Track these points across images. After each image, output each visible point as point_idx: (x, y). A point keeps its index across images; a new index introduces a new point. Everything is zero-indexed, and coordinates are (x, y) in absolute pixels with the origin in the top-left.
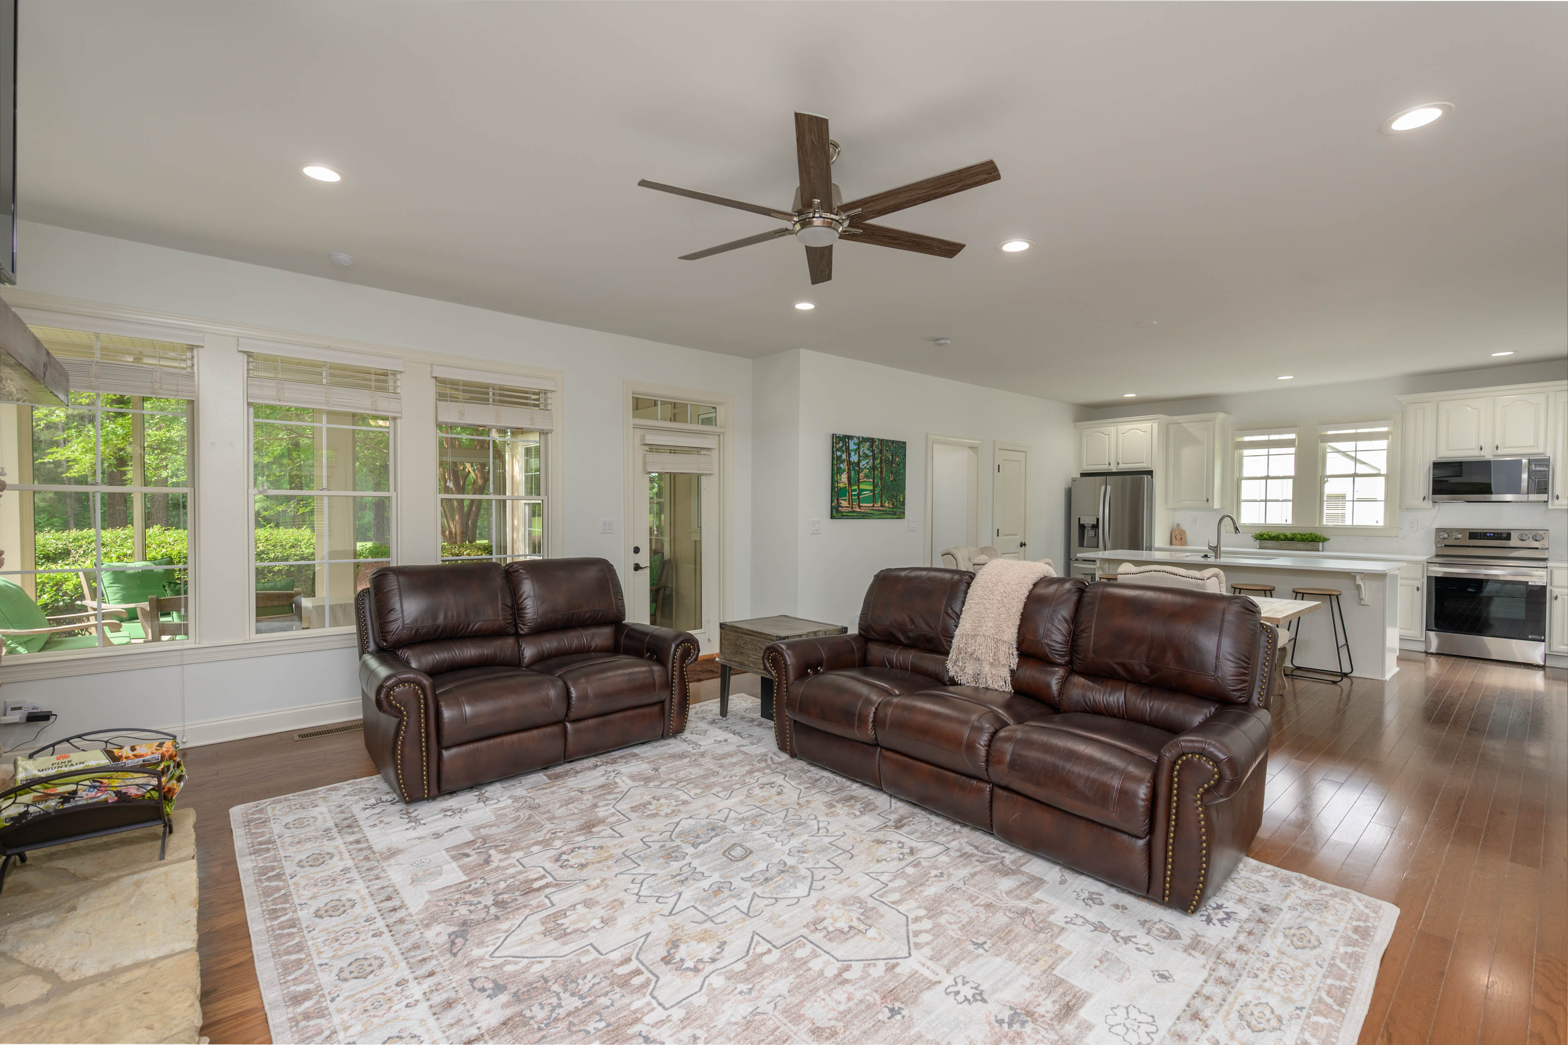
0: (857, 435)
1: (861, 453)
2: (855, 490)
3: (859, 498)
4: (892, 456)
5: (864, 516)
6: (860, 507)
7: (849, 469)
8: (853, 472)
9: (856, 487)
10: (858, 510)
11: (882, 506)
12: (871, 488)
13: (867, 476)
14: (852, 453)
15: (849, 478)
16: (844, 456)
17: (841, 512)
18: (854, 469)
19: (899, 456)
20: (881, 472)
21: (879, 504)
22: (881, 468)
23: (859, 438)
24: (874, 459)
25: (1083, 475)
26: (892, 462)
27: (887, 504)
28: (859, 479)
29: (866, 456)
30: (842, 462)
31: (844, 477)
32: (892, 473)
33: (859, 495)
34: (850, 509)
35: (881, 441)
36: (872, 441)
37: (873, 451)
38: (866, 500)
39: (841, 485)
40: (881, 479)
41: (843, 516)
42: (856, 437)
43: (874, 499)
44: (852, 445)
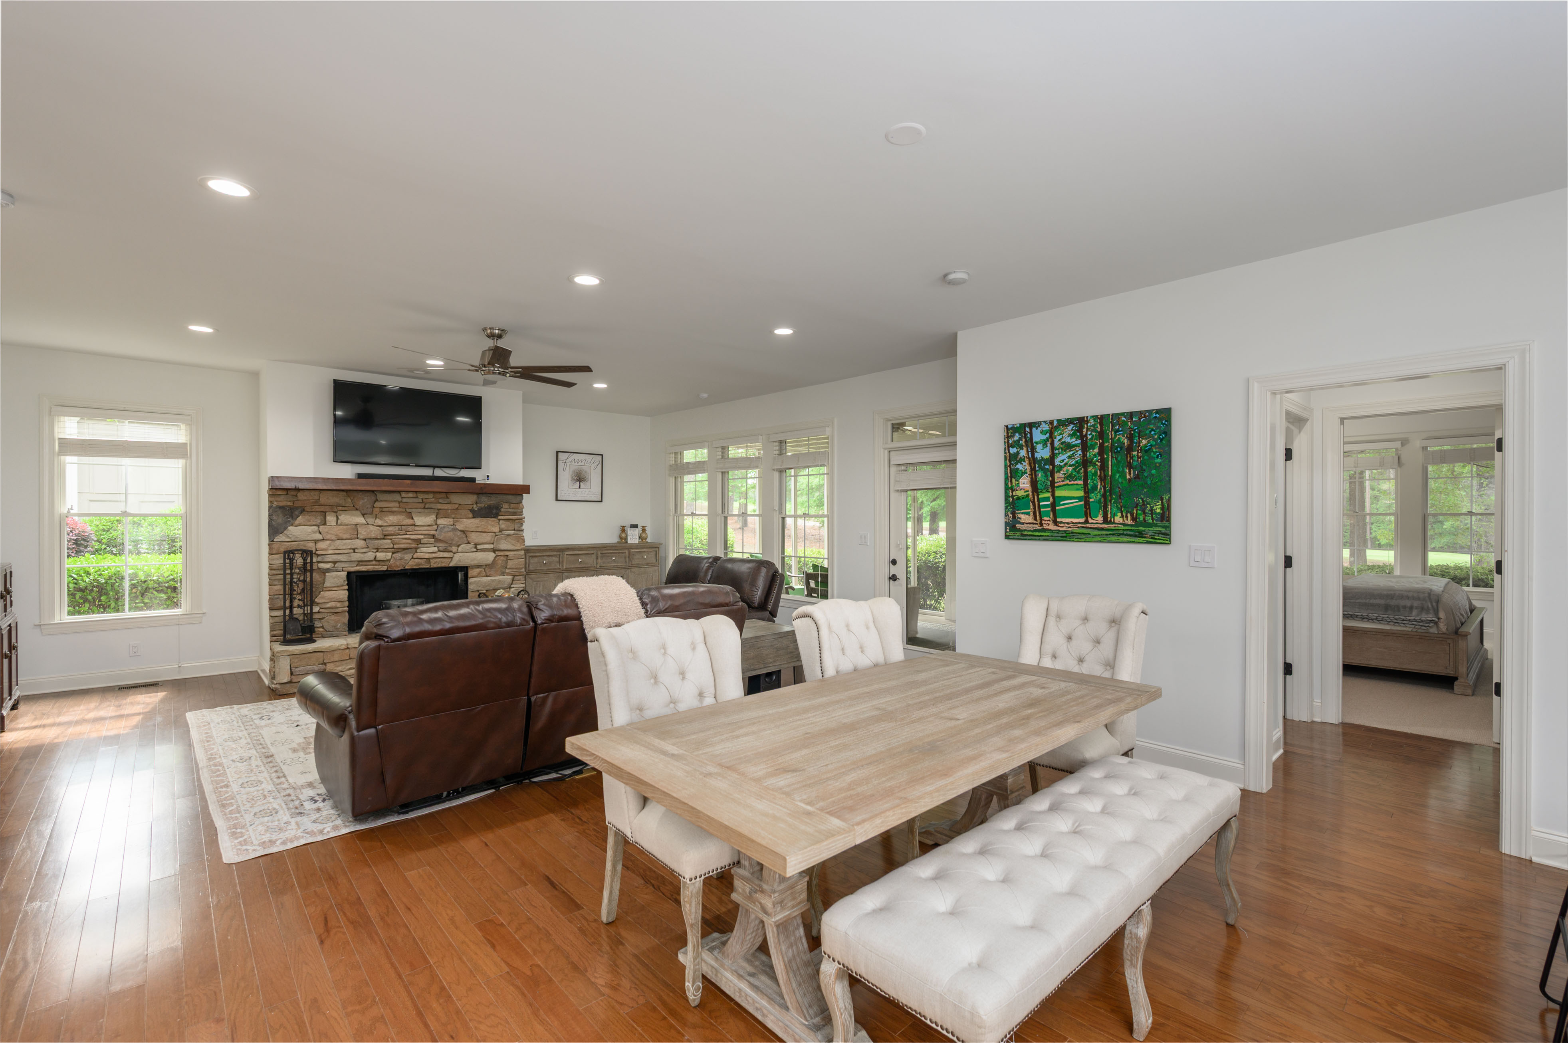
0: (1048, 419)
1: (1057, 444)
2: (1047, 499)
3: (1054, 510)
4: (1131, 438)
5: (1066, 537)
6: (1056, 523)
7: (1033, 470)
8: (1040, 474)
9: (1048, 495)
10: (1052, 527)
11: (1106, 521)
12: (1081, 493)
13: (1070, 477)
14: (1039, 447)
15: (1034, 483)
16: (1023, 453)
17: (1019, 530)
18: (1042, 469)
19: (1146, 437)
20: (1103, 468)
21: (1100, 519)
22: (1103, 461)
23: (1051, 422)
24: (1085, 448)
26: (1130, 449)
27: (1118, 519)
28: (1053, 483)
29: (1068, 447)
30: (1021, 461)
31: (1025, 483)
32: (1130, 466)
33: (1053, 506)
34: (1037, 527)
35: (1102, 419)
36: (1081, 422)
37: (1083, 437)
38: (1070, 512)
39: (1020, 493)
40: (1103, 479)
41: (1024, 536)
42: (1045, 422)
43: (1087, 511)
44: (1038, 436)
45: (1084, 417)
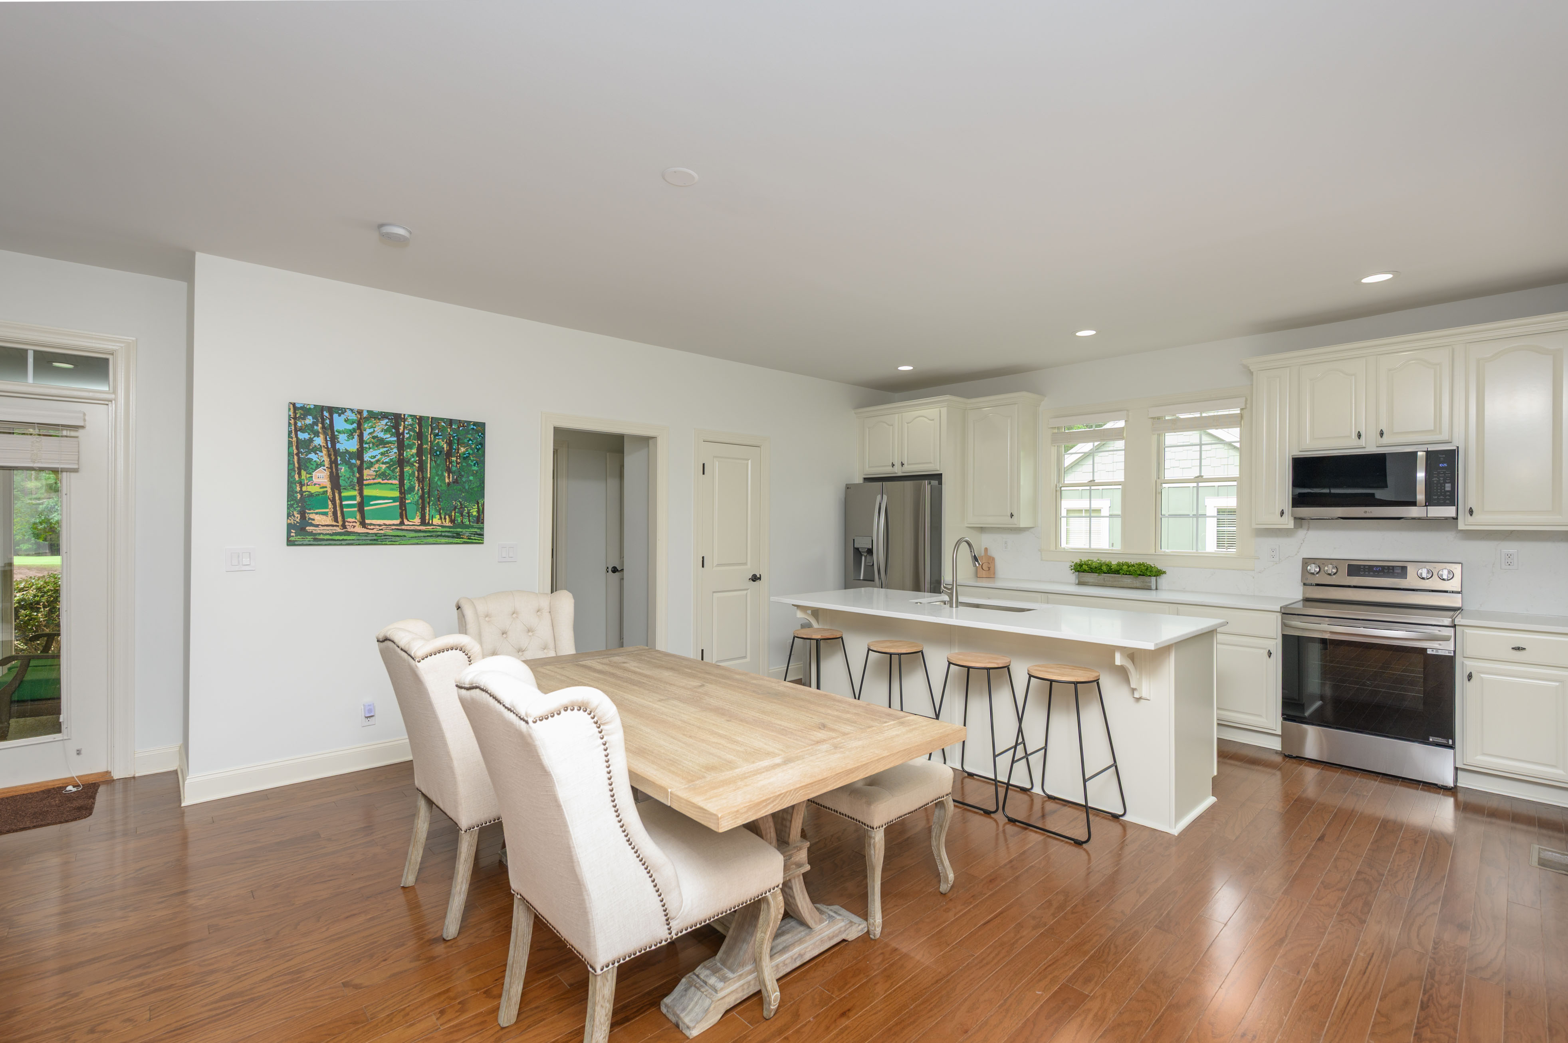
0: (356, 407)
1: (366, 437)
2: (353, 498)
3: (361, 510)
4: (450, 444)
5: (377, 540)
6: (363, 524)
7: (333, 463)
8: (343, 470)
9: (355, 493)
10: (359, 529)
11: (423, 522)
12: (396, 494)
13: (383, 475)
14: (342, 438)
15: (335, 479)
16: (319, 441)
17: (311, 534)
18: (347, 463)
19: (466, 445)
20: (422, 468)
21: (417, 520)
22: (421, 463)
23: (360, 412)
24: (401, 446)
25: (865, 479)
26: (449, 454)
27: (436, 521)
28: (360, 480)
29: (381, 442)
30: (316, 450)
31: (321, 478)
32: (449, 471)
33: (361, 507)
34: (338, 530)
35: (421, 420)
36: (396, 419)
37: (398, 434)
38: (382, 513)
39: (313, 489)
40: (421, 480)
41: (317, 540)
42: (352, 410)
43: (403, 513)
44: (340, 423)
45: (401, 414)
